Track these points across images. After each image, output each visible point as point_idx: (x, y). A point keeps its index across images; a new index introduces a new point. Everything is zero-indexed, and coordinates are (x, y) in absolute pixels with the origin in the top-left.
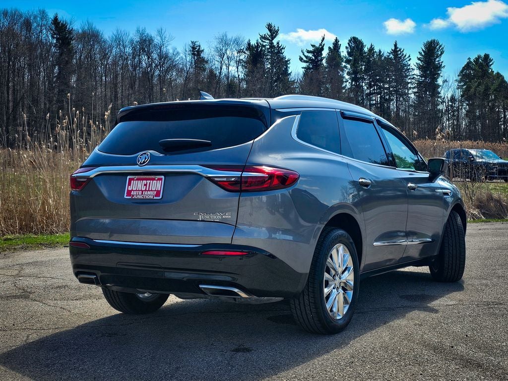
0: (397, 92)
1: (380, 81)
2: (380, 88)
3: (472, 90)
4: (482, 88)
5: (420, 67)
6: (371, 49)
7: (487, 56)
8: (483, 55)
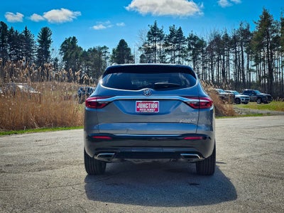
0: (26, 54)
1: (17, 47)
2: (16, 51)
3: (69, 55)
4: (74, 55)
5: (39, 41)
6: (12, 30)
7: (74, 38)
8: (72, 37)
